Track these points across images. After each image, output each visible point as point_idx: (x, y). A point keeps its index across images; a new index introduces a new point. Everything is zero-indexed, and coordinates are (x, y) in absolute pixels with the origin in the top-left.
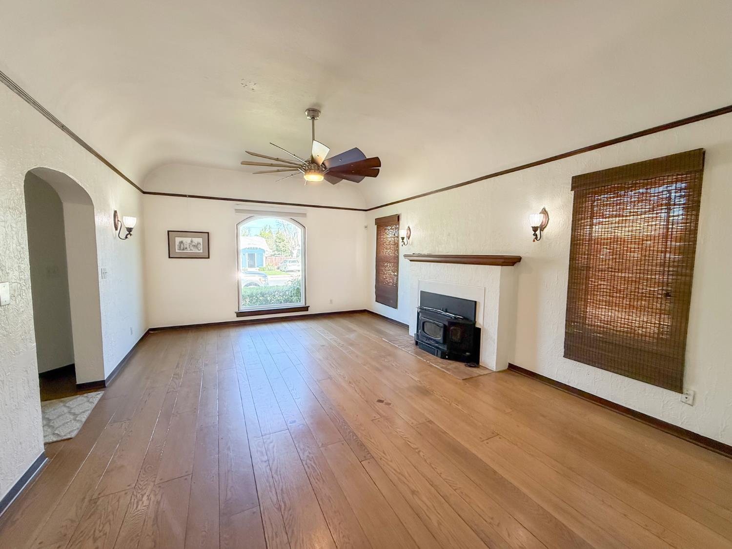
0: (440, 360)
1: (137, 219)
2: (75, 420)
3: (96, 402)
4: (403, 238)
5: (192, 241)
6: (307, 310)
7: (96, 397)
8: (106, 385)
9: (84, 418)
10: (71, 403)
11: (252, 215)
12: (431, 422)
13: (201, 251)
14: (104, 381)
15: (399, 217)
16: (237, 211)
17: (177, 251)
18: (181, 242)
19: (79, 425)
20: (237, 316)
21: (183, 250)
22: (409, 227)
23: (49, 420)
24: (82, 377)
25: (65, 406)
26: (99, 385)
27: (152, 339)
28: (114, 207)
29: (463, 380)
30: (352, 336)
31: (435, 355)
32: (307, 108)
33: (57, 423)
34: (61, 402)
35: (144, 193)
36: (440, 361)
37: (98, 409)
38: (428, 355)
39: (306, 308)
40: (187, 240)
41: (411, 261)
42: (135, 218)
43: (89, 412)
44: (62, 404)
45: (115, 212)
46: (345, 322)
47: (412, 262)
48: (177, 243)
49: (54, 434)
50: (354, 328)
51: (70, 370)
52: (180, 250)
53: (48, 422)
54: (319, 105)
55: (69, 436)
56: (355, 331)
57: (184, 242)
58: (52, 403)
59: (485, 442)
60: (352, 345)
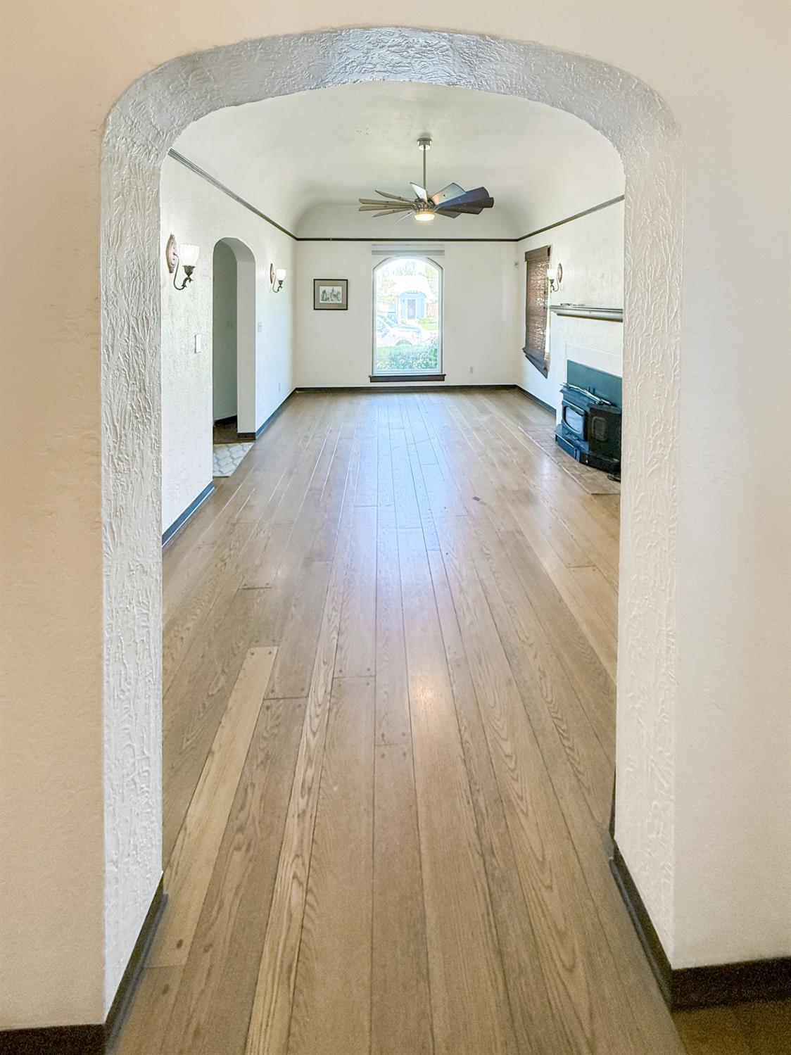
0: (577, 464)
1: (287, 272)
2: (233, 463)
3: (247, 451)
4: (552, 281)
5: (333, 290)
6: (444, 380)
7: (248, 446)
8: (256, 438)
9: (238, 462)
10: (233, 448)
11: (388, 257)
12: (520, 533)
13: (341, 302)
14: (254, 434)
15: (549, 249)
16: (374, 252)
17: (321, 302)
18: (324, 292)
19: (234, 468)
20: (371, 382)
21: (326, 300)
22: (560, 265)
23: (218, 459)
24: (242, 428)
25: (228, 450)
26: (250, 437)
27: (297, 399)
28: (271, 261)
29: (593, 494)
30: (484, 419)
31: (573, 457)
32: (418, 138)
33: (222, 463)
34: (227, 446)
35: (298, 239)
36: (577, 466)
37: (248, 457)
38: (565, 456)
39: (441, 377)
40: (328, 289)
41: (559, 315)
42: (285, 271)
43: (242, 458)
44: (227, 448)
45: (272, 265)
46: (483, 400)
47: (560, 317)
48: (321, 293)
49: (220, 471)
50: (491, 410)
51: (234, 420)
52: (323, 300)
53: (217, 461)
54: (428, 134)
55: (227, 475)
56: (490, 413)
57: (326, 291)
58: (221, 446)
59: (572, 569)
60: (477, 430)
